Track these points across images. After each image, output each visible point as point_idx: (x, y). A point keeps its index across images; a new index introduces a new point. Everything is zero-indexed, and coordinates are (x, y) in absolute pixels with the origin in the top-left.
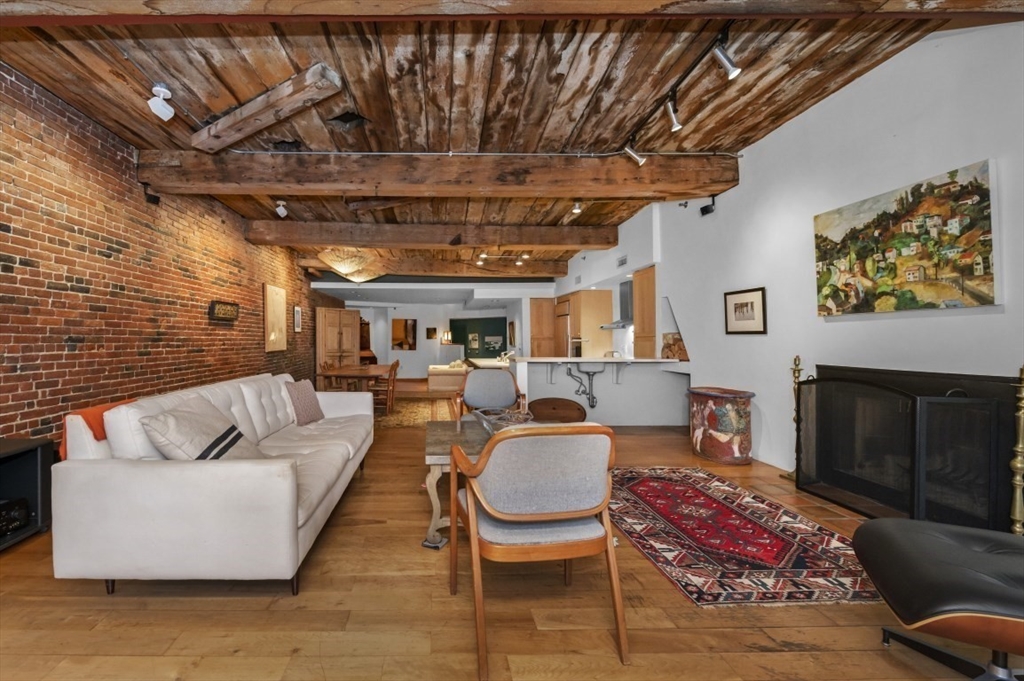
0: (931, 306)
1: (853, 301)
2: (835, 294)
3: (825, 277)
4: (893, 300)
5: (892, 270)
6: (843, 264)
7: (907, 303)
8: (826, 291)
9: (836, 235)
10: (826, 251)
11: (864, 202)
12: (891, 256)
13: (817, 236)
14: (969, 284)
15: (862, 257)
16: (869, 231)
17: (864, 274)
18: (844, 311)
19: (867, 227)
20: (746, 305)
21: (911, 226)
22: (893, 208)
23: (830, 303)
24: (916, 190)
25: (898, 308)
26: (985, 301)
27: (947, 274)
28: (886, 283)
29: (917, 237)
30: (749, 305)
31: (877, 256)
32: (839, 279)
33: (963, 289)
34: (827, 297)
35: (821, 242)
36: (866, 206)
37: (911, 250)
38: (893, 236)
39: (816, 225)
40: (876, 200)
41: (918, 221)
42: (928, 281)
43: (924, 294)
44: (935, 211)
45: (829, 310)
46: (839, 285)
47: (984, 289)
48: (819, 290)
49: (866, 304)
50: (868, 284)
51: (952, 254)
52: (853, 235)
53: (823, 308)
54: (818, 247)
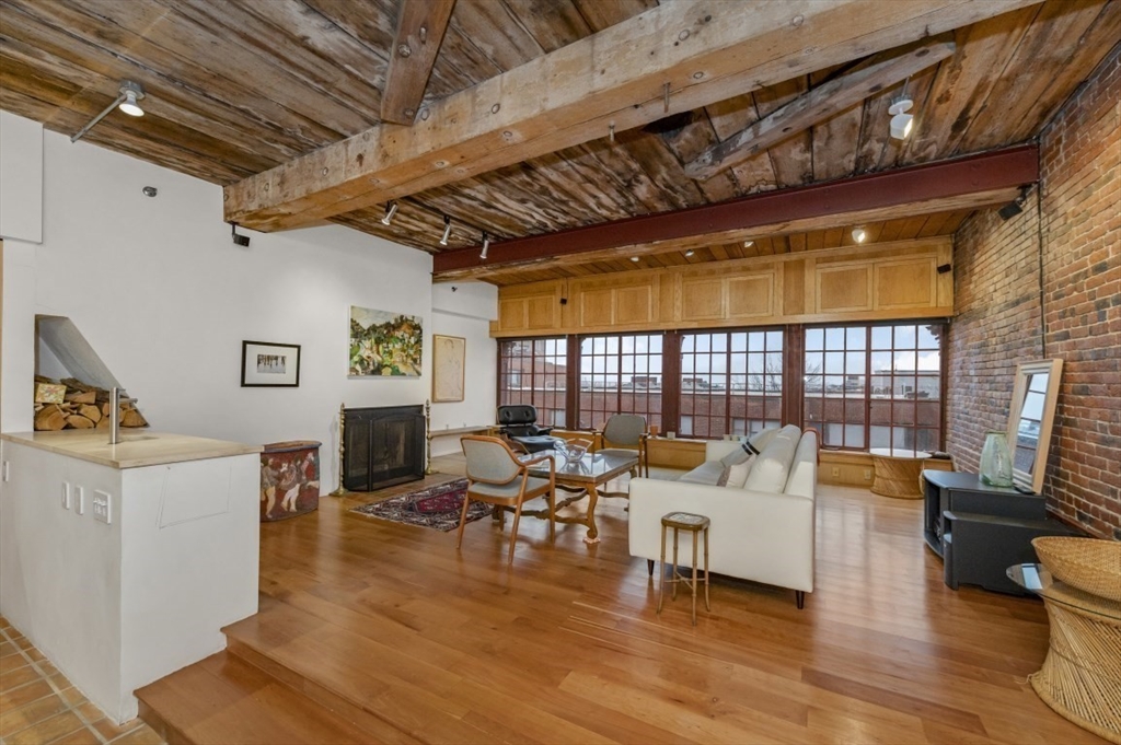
0: (404, 374)
1: (372, 368)
2: (362, 361)
3: (356, 349)
4: (390, 370)
5: (390, 353)
6: (367, 343)
7: (396, 372)
8: (356, 358)
9: (365, 325)
10: (357, 333)
11: (381, 312)
12: (391, 346)
13: (352, 320)
14: (416, 366)
15: (378, 342)
16: (382, 329)
17: (378, 353)
18: (366, 373)
19: (381, 326)
20: (276, 358)
21: (399, 334)
22: (393, 322)
23: (358, 367)
24: (402, 317)
25: (392, 374)
26: (419, 374)
27: (410, 361)
28: (388, 360)
29: (401, 341)
30: (280, 360)
31: (385, 345)
32: (365, 353)
33: (414, 368)
34: (356, 363)
35: (354, 325)
36: (382, 315)
37: (398, 346)
38: (392, 336)
39: (352, 314)
40: (386, 313)
41: (402, 333)
42: (404, 363)
43: (402, 369)
44: (407, 331)
45: (357, 371)
46: (364, 356)
47: (419, 369)
48: (351, 357)
49: (377, 371)
50: (380, 359)
51: (412, 352)
52: (374, 328)
53: (353, 369)
54: (352, 328)
